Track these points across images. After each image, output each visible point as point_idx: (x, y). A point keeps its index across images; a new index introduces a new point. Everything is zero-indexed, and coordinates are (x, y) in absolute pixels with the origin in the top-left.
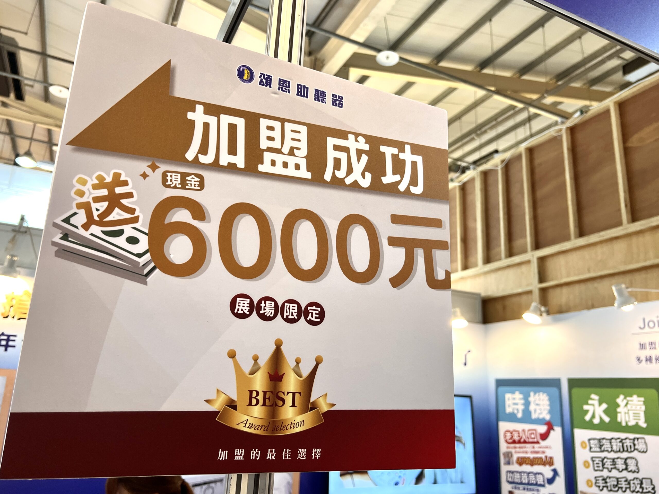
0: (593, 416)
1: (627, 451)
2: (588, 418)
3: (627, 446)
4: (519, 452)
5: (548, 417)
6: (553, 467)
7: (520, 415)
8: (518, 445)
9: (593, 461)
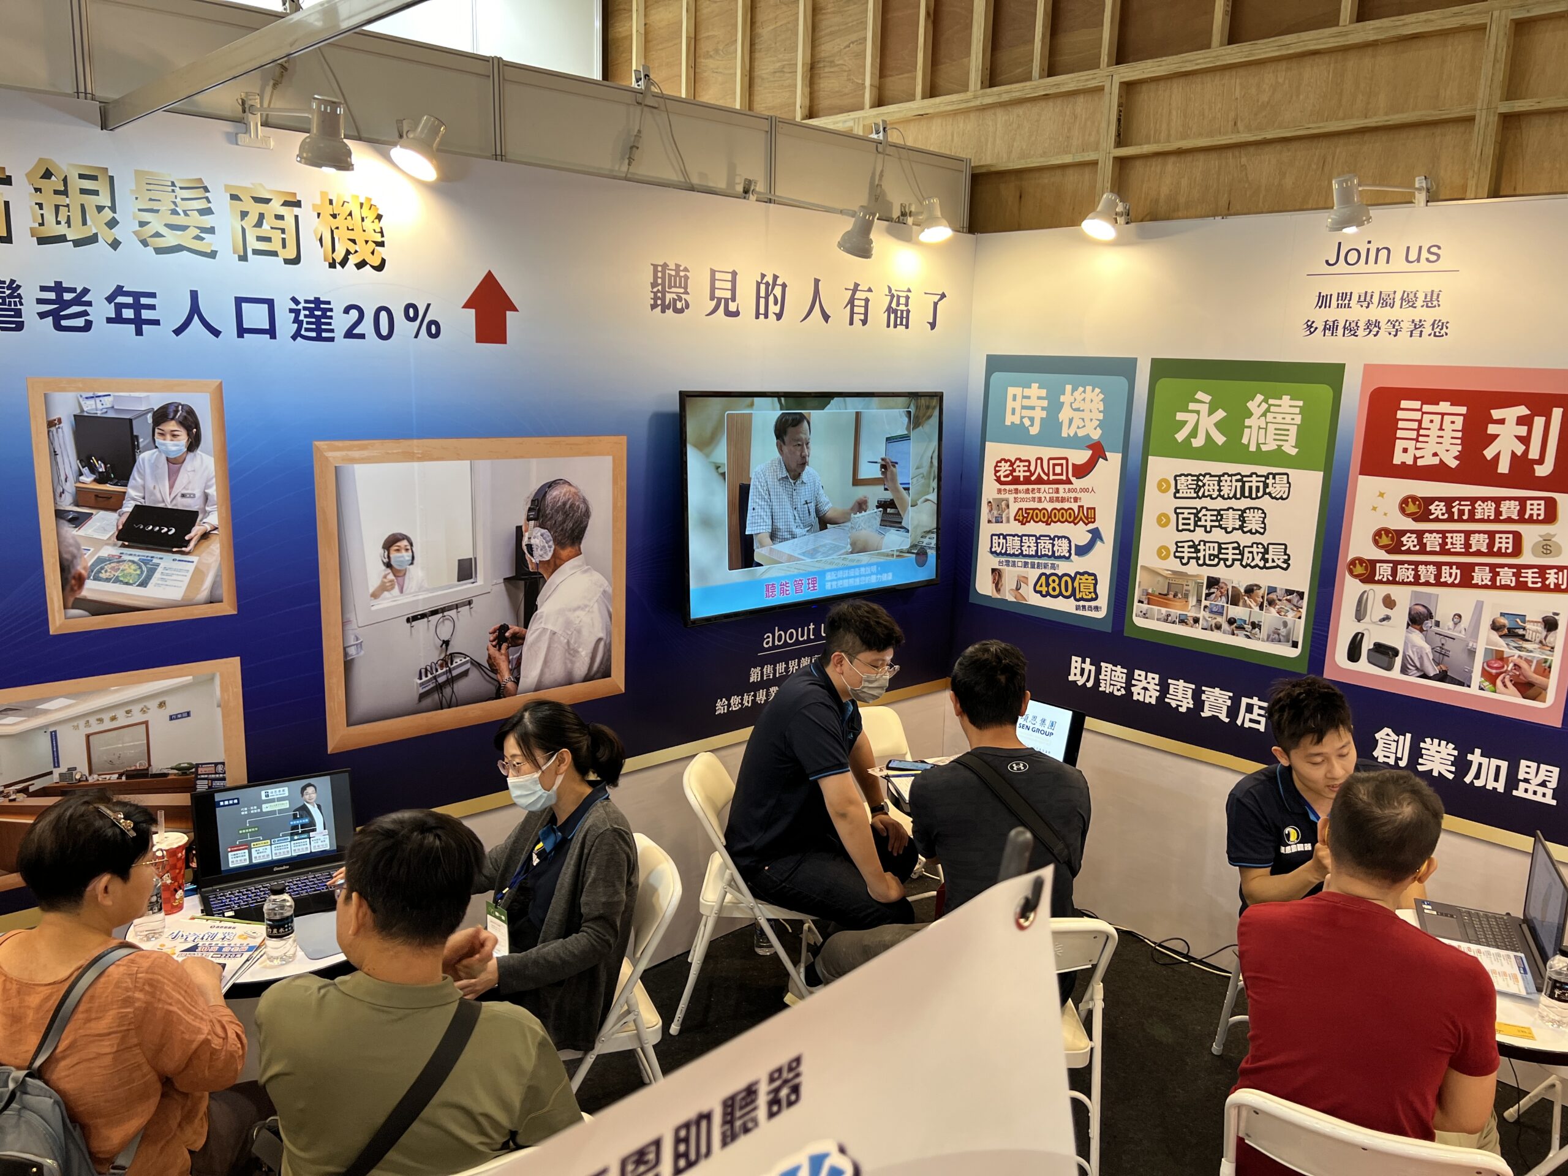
0: (1194, 433)
1: (1250, 497)
2: (1180, 436)
3: (1250, 488)
4: (1023, 500)
5: (1096, 435)
6: (1091, 526)
7: (1034, 430)
8: (1020, 487)
9: (1177, 514)
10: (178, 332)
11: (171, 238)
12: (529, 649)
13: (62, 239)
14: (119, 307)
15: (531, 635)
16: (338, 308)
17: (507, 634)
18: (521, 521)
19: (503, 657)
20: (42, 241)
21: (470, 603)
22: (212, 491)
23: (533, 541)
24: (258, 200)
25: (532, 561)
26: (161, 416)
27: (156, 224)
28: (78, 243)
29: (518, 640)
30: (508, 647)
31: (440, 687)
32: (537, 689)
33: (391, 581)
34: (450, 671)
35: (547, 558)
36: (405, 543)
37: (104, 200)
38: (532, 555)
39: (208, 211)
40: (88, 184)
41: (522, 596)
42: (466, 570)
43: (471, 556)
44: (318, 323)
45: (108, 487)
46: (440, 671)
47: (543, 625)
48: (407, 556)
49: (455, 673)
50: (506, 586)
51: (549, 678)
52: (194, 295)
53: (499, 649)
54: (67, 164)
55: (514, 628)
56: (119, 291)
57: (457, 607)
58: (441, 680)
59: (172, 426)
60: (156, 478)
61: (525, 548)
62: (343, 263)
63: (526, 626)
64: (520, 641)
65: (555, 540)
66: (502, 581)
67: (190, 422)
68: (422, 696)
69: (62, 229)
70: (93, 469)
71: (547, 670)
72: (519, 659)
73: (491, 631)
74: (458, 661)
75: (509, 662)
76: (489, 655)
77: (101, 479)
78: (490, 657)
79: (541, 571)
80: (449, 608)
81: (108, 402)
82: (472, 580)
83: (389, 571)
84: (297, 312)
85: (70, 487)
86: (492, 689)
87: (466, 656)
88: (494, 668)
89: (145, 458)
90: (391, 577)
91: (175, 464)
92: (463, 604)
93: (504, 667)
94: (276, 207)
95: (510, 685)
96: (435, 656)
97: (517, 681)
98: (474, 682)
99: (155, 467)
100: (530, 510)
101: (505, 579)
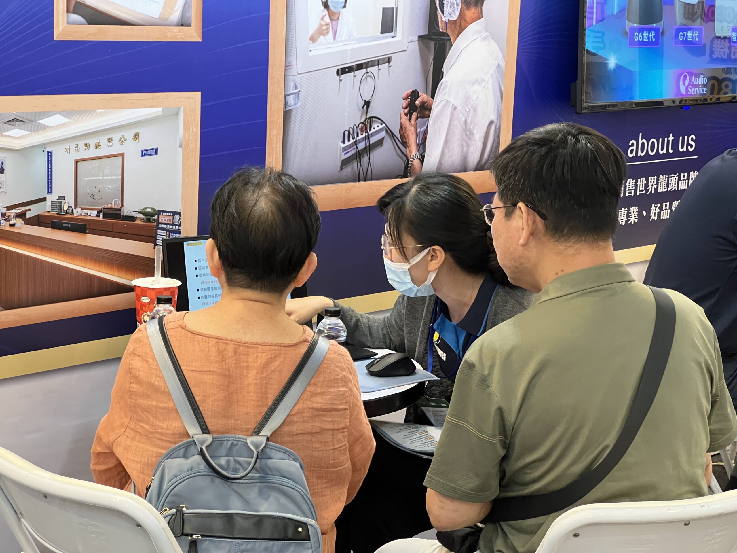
12: (434, 123)
15: (436, 107)
17: (416, 102)
19: (412, 129)
21: (389, 60)
25: (443, 19)
29: (425, 111)
30: (417, 118)
31: (359, 155)
33: (327, 25)
34: (368, 137)
35: (455, 17)
38: (442, 12)
41: (431, 59)
42: (388, 21)
43: (393, 5)
46: (360, 137)
47: (446, 97)
49: (373, 140)
50: (419, 44)
51: (447, 160)
53: (410, 119)
55: (423, 97)
57: (378, 62)
58: (361, 146)
61: (437, 3)
63: (433, 95)
64: (427, 113)
66: (417, 39)
68: (345, 163)
71: (446, 151)
72: (425, 132)
73: (404, 95)
74: (376, 126)
75: (417, 136)
76: (401, 123)
78: (402, 127)
79: (449, 32)
80: (373, 63)
82: (392, 34)
83: (326, 12)
86: (401, 164)
87: (383, 122)
88: (404, 140)
90: (327, 19)
92: (384, 61)
93: (412, 140)
96: (357, 118)
98: (386, 154)
101: (419, 37)
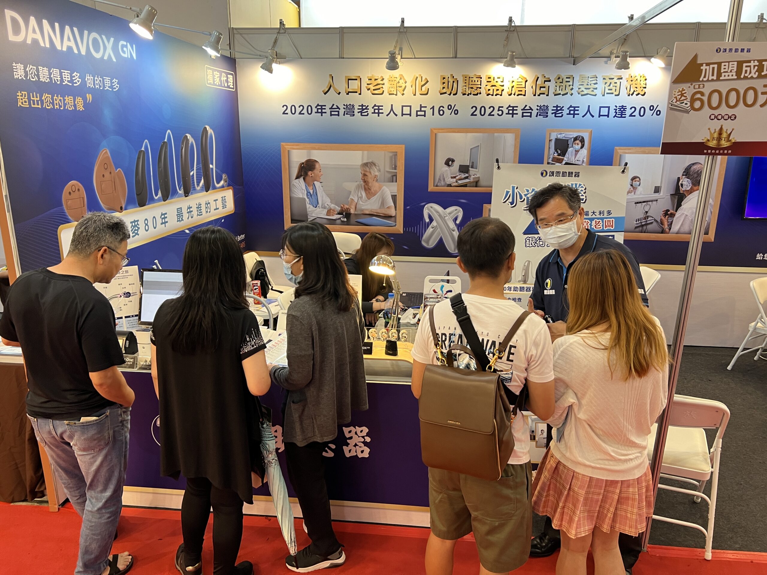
10: (583, 117)
11: (586, 92)
12: (676, 219)
13: (560, 94)
14: (570, 111)
15: (677, 214)
16: (628, 108)
17: (669, 213)
18: (680, 176)
19: (666, 220)
20: (555, 95)
21: (657, 200)
22: (585, 160)
23: (683, 183)
24: (610, 79)
25: (682, 190)
26: (576, 139)
27: (583, 88)
28: (563, 95)
29: (672, 215)
30: (668, 217)
31: (642, 226)
32: (677, 233)
34: (647, 221)
35: (688, 189)
36: (638, 179)
37: (571, 83)
38: (682, 187)
39: (596, 83)
40: (568, 80)
41: (676, 201)
42: (657, 190)
43: (659, 185)
44: (622, 112)
45: (560, 157)
46: (643, 221)
47: (683, 212)
48: (638, 183)
49: (648, 222)
50: (671, 197)
51: (682, 230)
52: (589, 106)
53: (665, 217)
54: (564, 76)
55: (672, 211)
56: (571, 106)
57: (652, 201)
58: (643, 223)
59: (578, 142)
60: (572, 155)
61: (680, 185)
62: (632, 95)
63: (676, 211)
65: (692, 183)
67: (582, 141)
68: (636, 228)
69: (560, 92)
70: (557, 152)
71: (682, 227)
72: (672, 222)
73: (663, 210)
74: (650, 219)
75: (668, 222)
77: (558, 155)
78: (661, 219)
79: (685, 193)
80: (649, 201)
81: (563, 135)
82: (659, 193)
83: (631, 187)
84: (616, 110)
85: (551, 157)
86: (661, 230)
87: (653, 217)
88: (662, 223)
89: (570, 150)
90: (632, 189)
91: (577, 151)
92: (654, 201)
93: (666, 223)
94: (615, 80)
95: (667, 230)
96: (642, 216)
97: (670, 229)
98: (654, 226)
99: (572, 152)
100: (684, 172)
101: (671, 194)
